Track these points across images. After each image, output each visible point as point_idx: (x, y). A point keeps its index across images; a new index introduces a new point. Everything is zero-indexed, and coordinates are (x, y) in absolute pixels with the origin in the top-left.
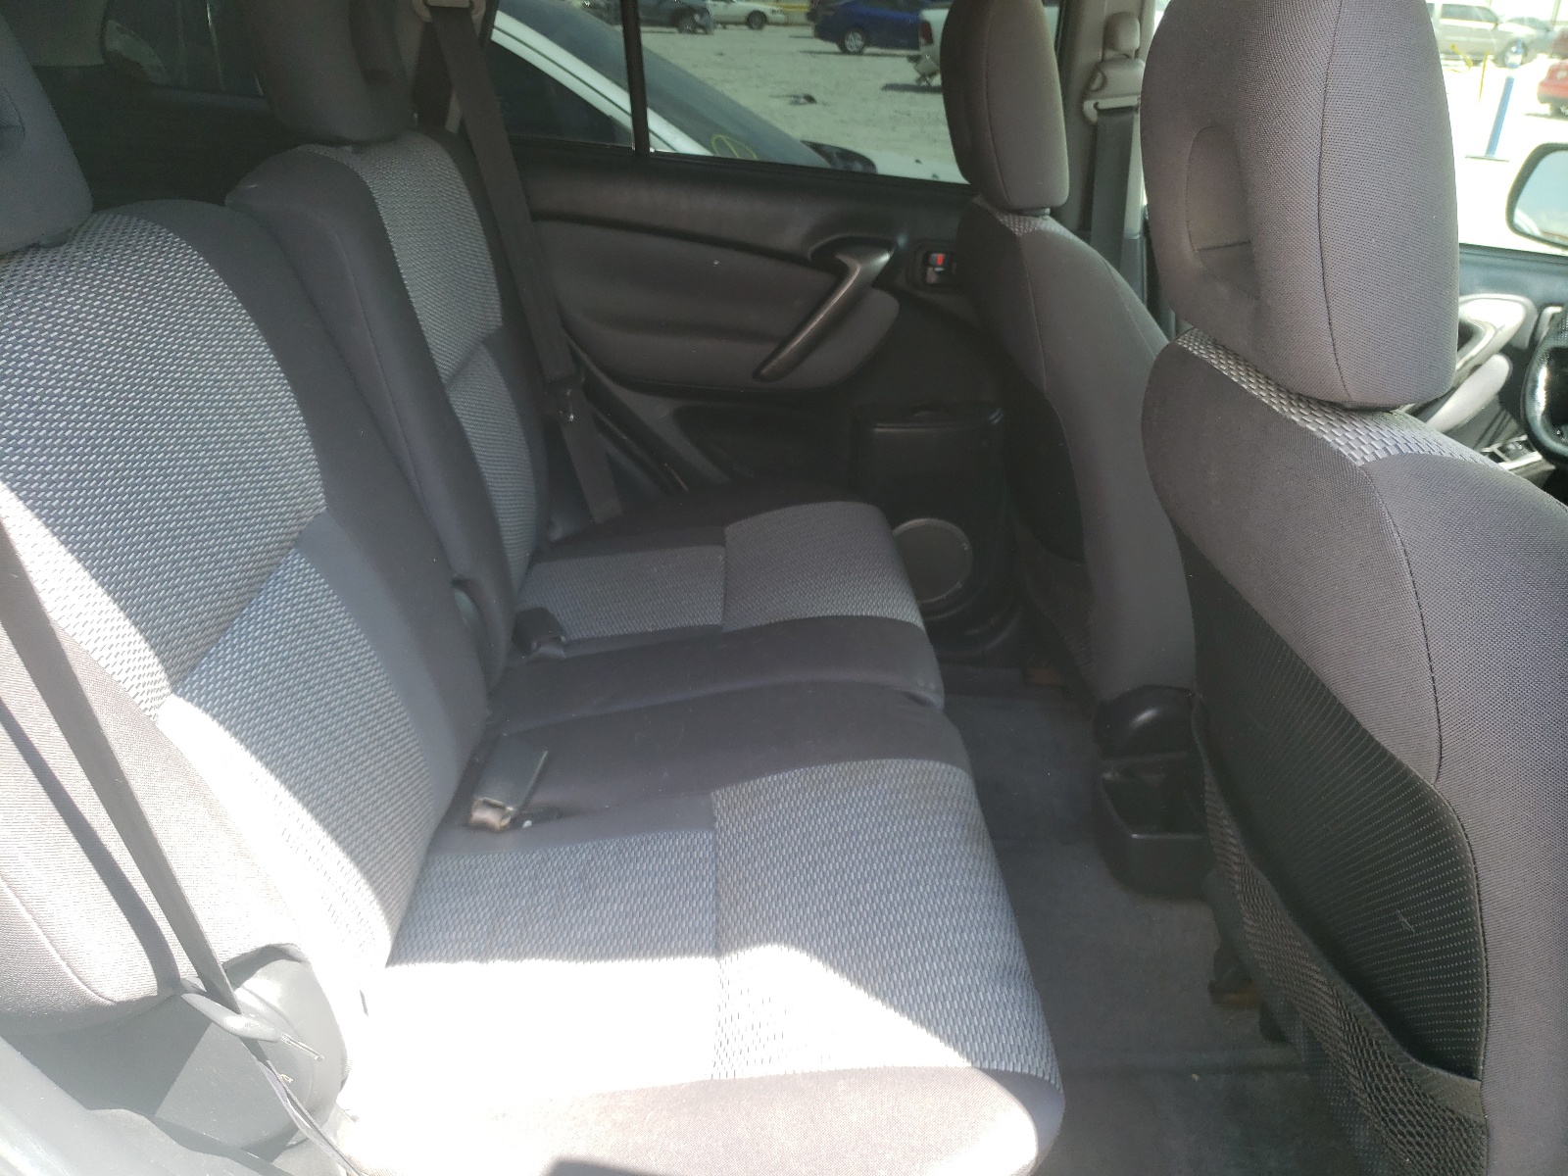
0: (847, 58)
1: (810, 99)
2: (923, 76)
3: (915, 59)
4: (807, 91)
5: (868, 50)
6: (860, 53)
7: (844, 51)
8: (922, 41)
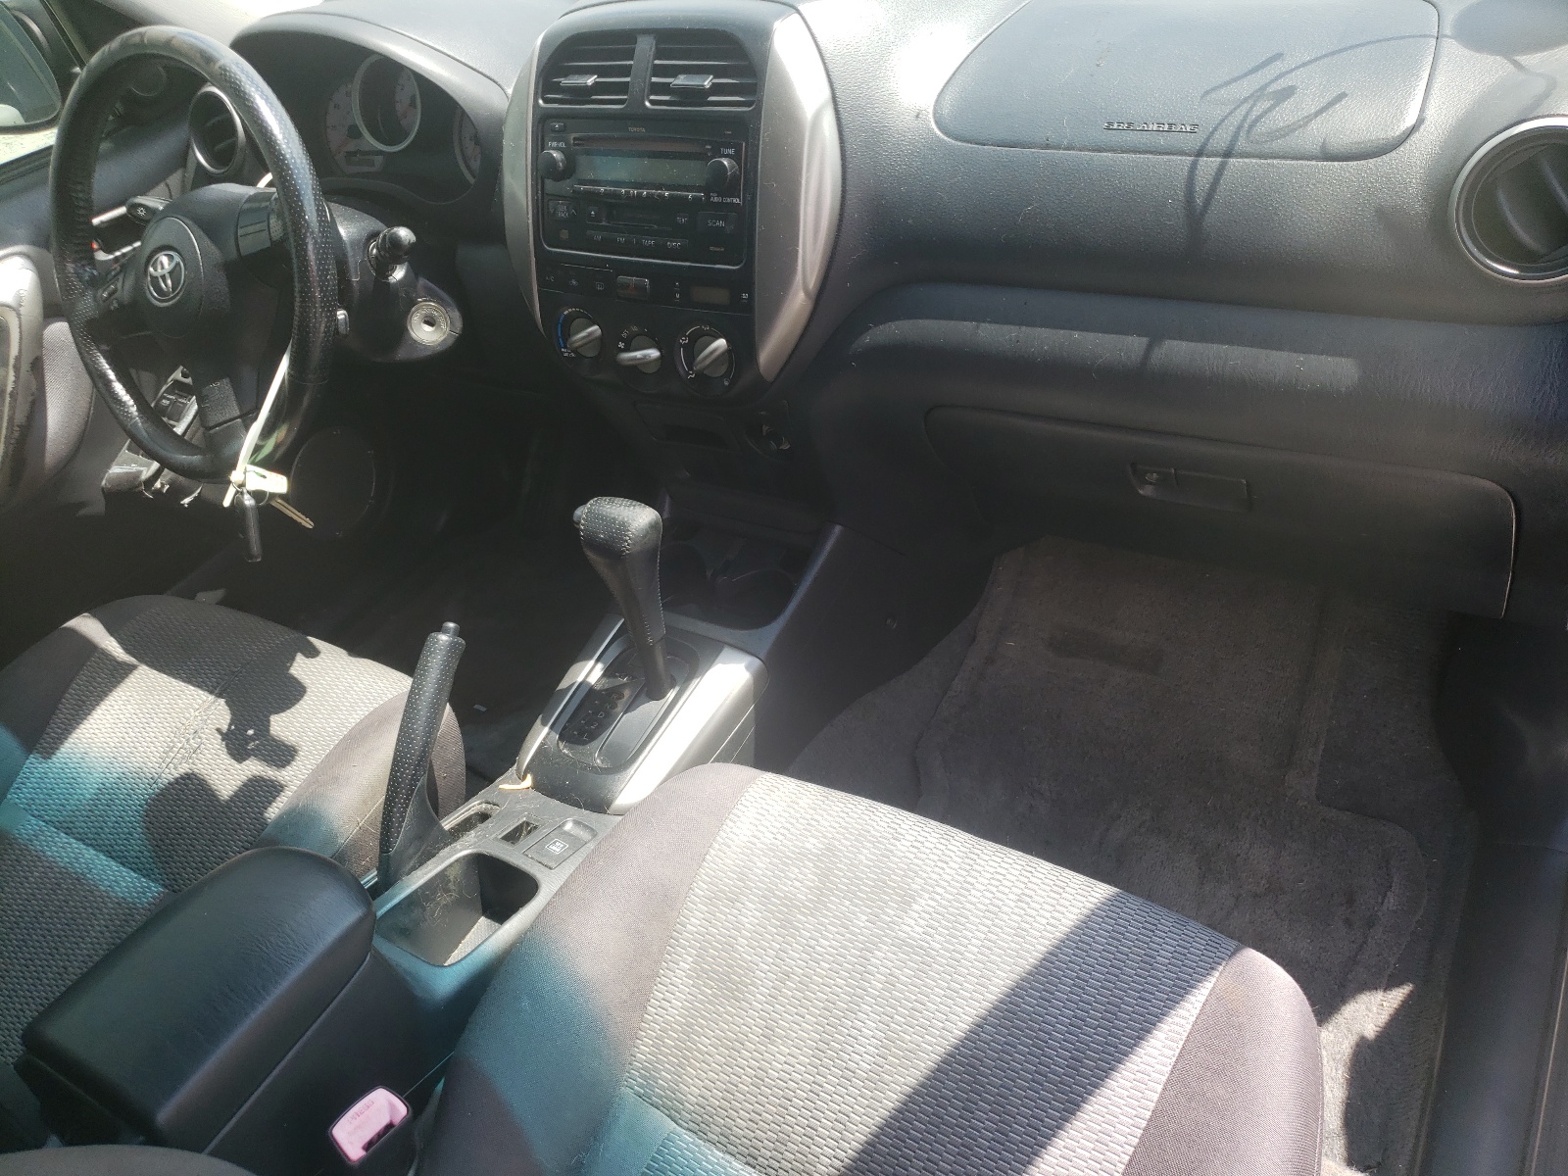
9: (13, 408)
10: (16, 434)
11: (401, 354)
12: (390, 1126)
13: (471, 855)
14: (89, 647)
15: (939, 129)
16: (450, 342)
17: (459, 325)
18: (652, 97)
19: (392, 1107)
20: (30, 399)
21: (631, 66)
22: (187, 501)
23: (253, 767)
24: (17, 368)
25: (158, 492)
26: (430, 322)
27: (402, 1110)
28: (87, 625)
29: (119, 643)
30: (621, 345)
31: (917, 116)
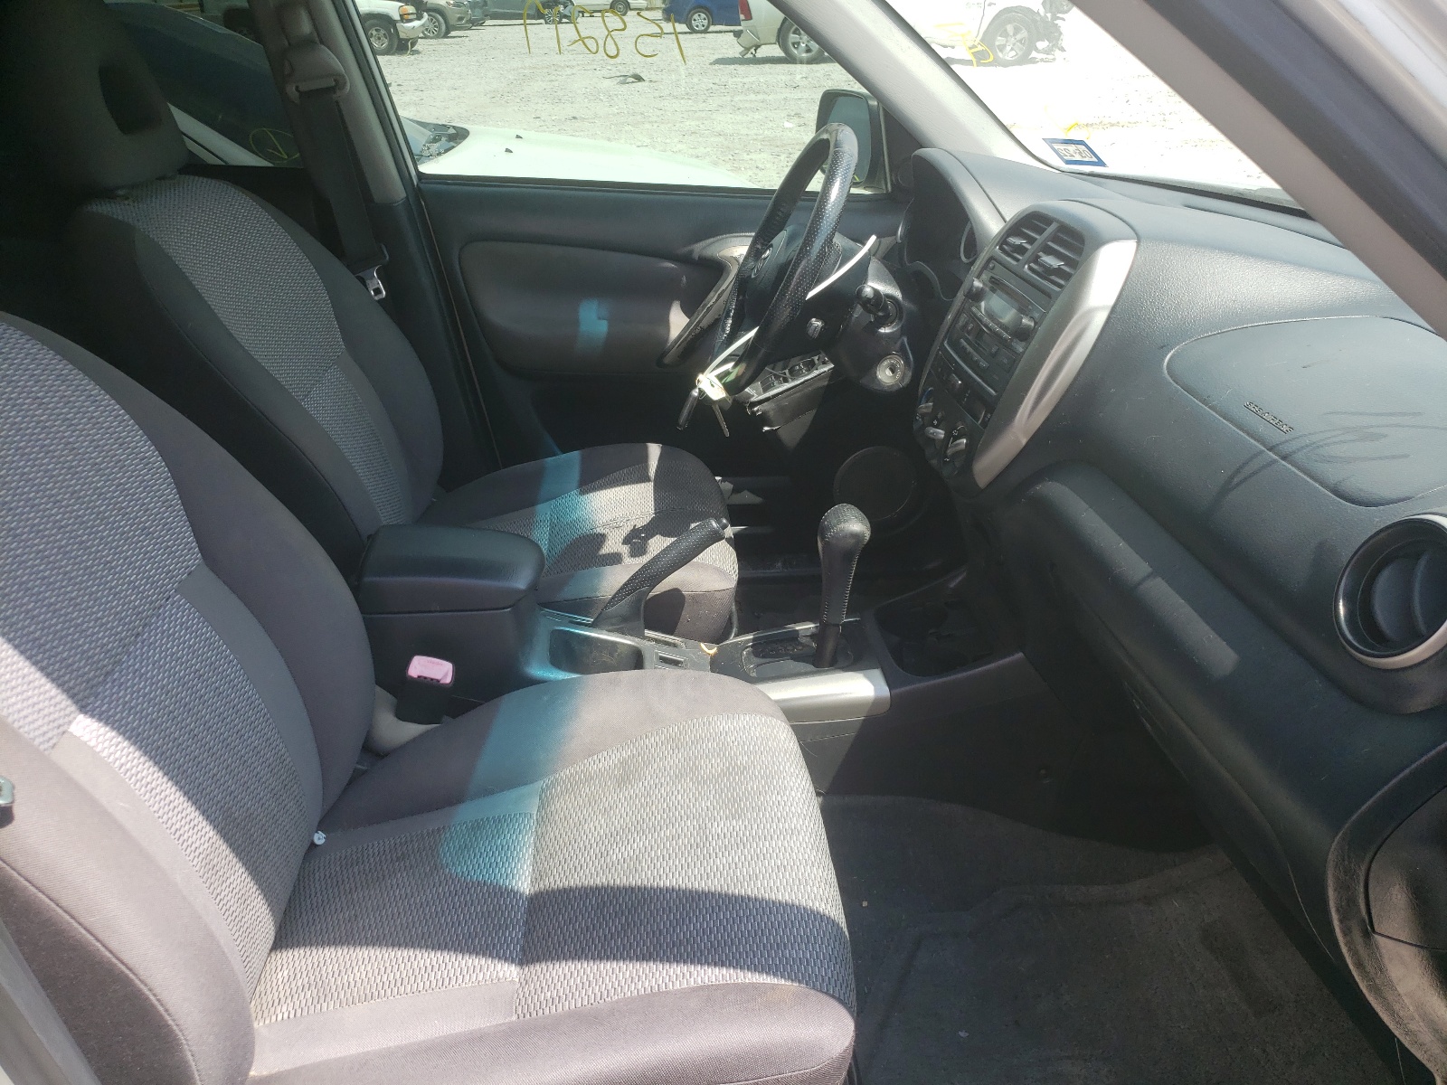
0: (694, 36)
1: (639, 78)
2: (747, 49)
3: (737, 34)
4: (638, 71)
5: (712, 28)
6: (705, 31)
7: (693, 31)
8: (742, 17)
9: (704, 316)
10: (697, 331)
11: (864, 381)
12: (438, 681)
13: (634, 646)
14: (644, 458)
15: (1168, 364)
16: (895, 388)
17: (907, 380)
18: (1032, 265)
19: (446, 675)
20: (717, 317)
21: (1036, 239)
22: (766, 428)
23: (625, 550)
24: (719, 297)
25: (754, 413)
26: (893, 370)
27: (448, 680)
28: (654, 451)
29: (657, 466)
30: (935, 422)
31: (1162, 347)
